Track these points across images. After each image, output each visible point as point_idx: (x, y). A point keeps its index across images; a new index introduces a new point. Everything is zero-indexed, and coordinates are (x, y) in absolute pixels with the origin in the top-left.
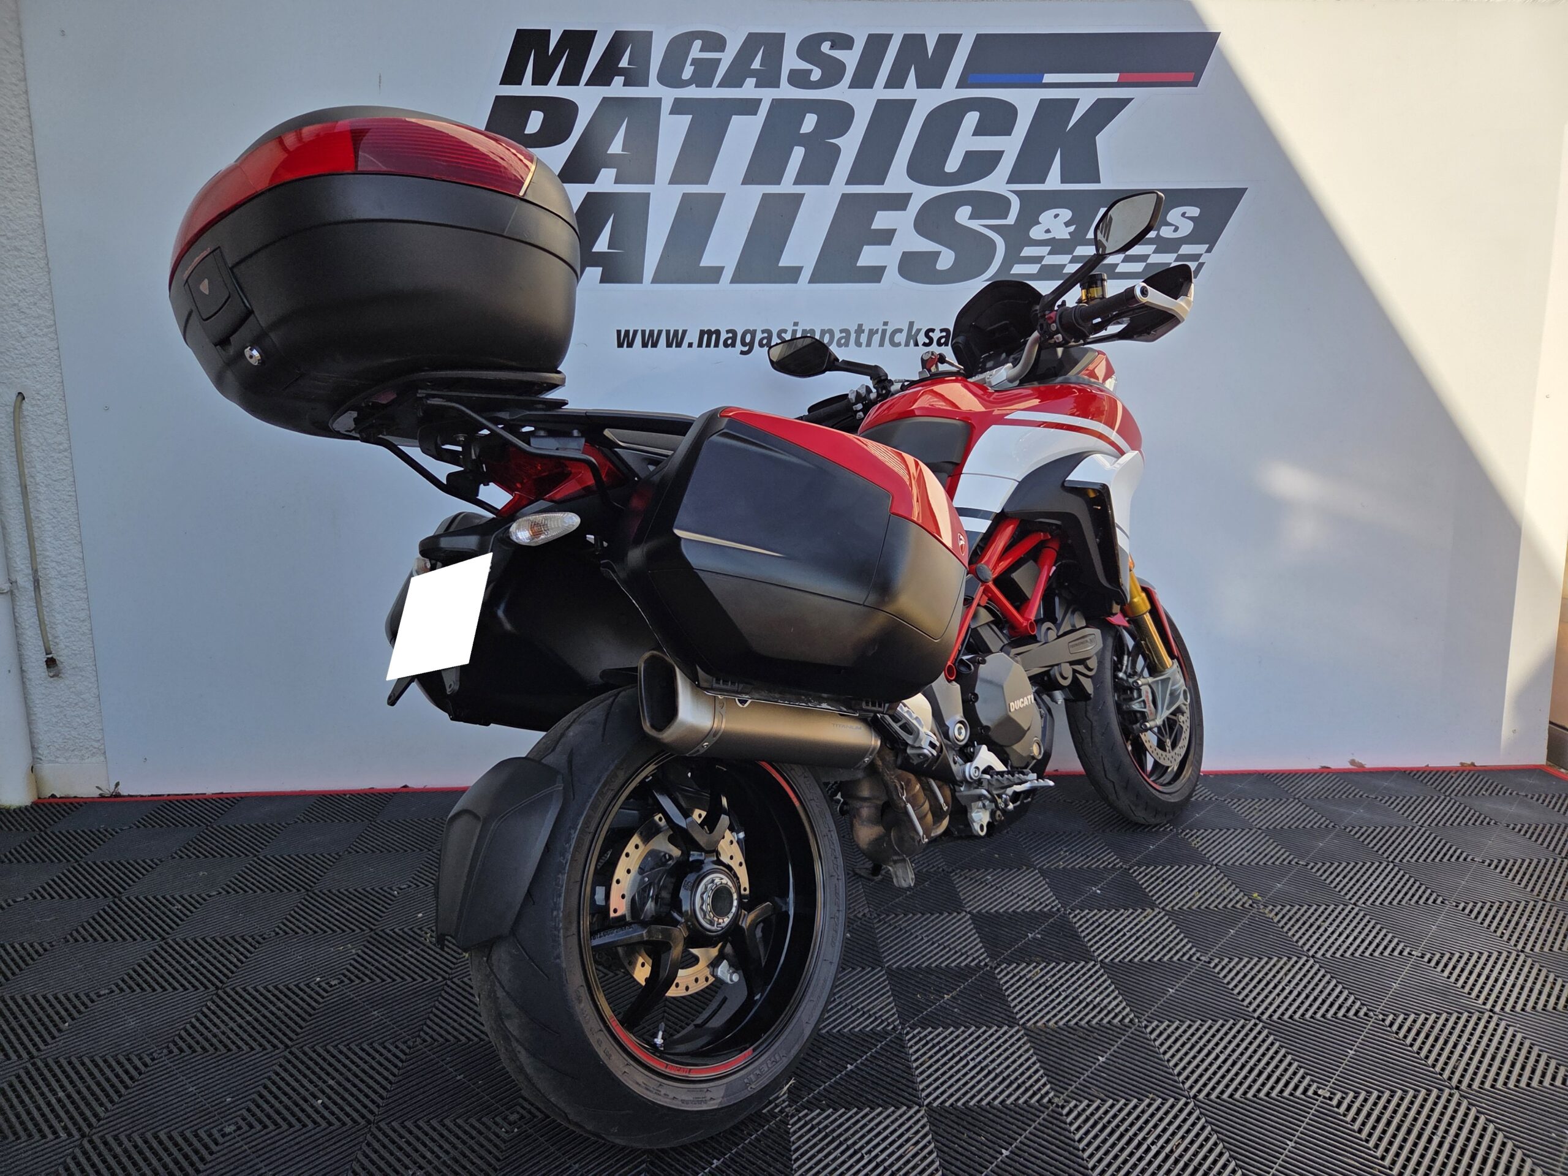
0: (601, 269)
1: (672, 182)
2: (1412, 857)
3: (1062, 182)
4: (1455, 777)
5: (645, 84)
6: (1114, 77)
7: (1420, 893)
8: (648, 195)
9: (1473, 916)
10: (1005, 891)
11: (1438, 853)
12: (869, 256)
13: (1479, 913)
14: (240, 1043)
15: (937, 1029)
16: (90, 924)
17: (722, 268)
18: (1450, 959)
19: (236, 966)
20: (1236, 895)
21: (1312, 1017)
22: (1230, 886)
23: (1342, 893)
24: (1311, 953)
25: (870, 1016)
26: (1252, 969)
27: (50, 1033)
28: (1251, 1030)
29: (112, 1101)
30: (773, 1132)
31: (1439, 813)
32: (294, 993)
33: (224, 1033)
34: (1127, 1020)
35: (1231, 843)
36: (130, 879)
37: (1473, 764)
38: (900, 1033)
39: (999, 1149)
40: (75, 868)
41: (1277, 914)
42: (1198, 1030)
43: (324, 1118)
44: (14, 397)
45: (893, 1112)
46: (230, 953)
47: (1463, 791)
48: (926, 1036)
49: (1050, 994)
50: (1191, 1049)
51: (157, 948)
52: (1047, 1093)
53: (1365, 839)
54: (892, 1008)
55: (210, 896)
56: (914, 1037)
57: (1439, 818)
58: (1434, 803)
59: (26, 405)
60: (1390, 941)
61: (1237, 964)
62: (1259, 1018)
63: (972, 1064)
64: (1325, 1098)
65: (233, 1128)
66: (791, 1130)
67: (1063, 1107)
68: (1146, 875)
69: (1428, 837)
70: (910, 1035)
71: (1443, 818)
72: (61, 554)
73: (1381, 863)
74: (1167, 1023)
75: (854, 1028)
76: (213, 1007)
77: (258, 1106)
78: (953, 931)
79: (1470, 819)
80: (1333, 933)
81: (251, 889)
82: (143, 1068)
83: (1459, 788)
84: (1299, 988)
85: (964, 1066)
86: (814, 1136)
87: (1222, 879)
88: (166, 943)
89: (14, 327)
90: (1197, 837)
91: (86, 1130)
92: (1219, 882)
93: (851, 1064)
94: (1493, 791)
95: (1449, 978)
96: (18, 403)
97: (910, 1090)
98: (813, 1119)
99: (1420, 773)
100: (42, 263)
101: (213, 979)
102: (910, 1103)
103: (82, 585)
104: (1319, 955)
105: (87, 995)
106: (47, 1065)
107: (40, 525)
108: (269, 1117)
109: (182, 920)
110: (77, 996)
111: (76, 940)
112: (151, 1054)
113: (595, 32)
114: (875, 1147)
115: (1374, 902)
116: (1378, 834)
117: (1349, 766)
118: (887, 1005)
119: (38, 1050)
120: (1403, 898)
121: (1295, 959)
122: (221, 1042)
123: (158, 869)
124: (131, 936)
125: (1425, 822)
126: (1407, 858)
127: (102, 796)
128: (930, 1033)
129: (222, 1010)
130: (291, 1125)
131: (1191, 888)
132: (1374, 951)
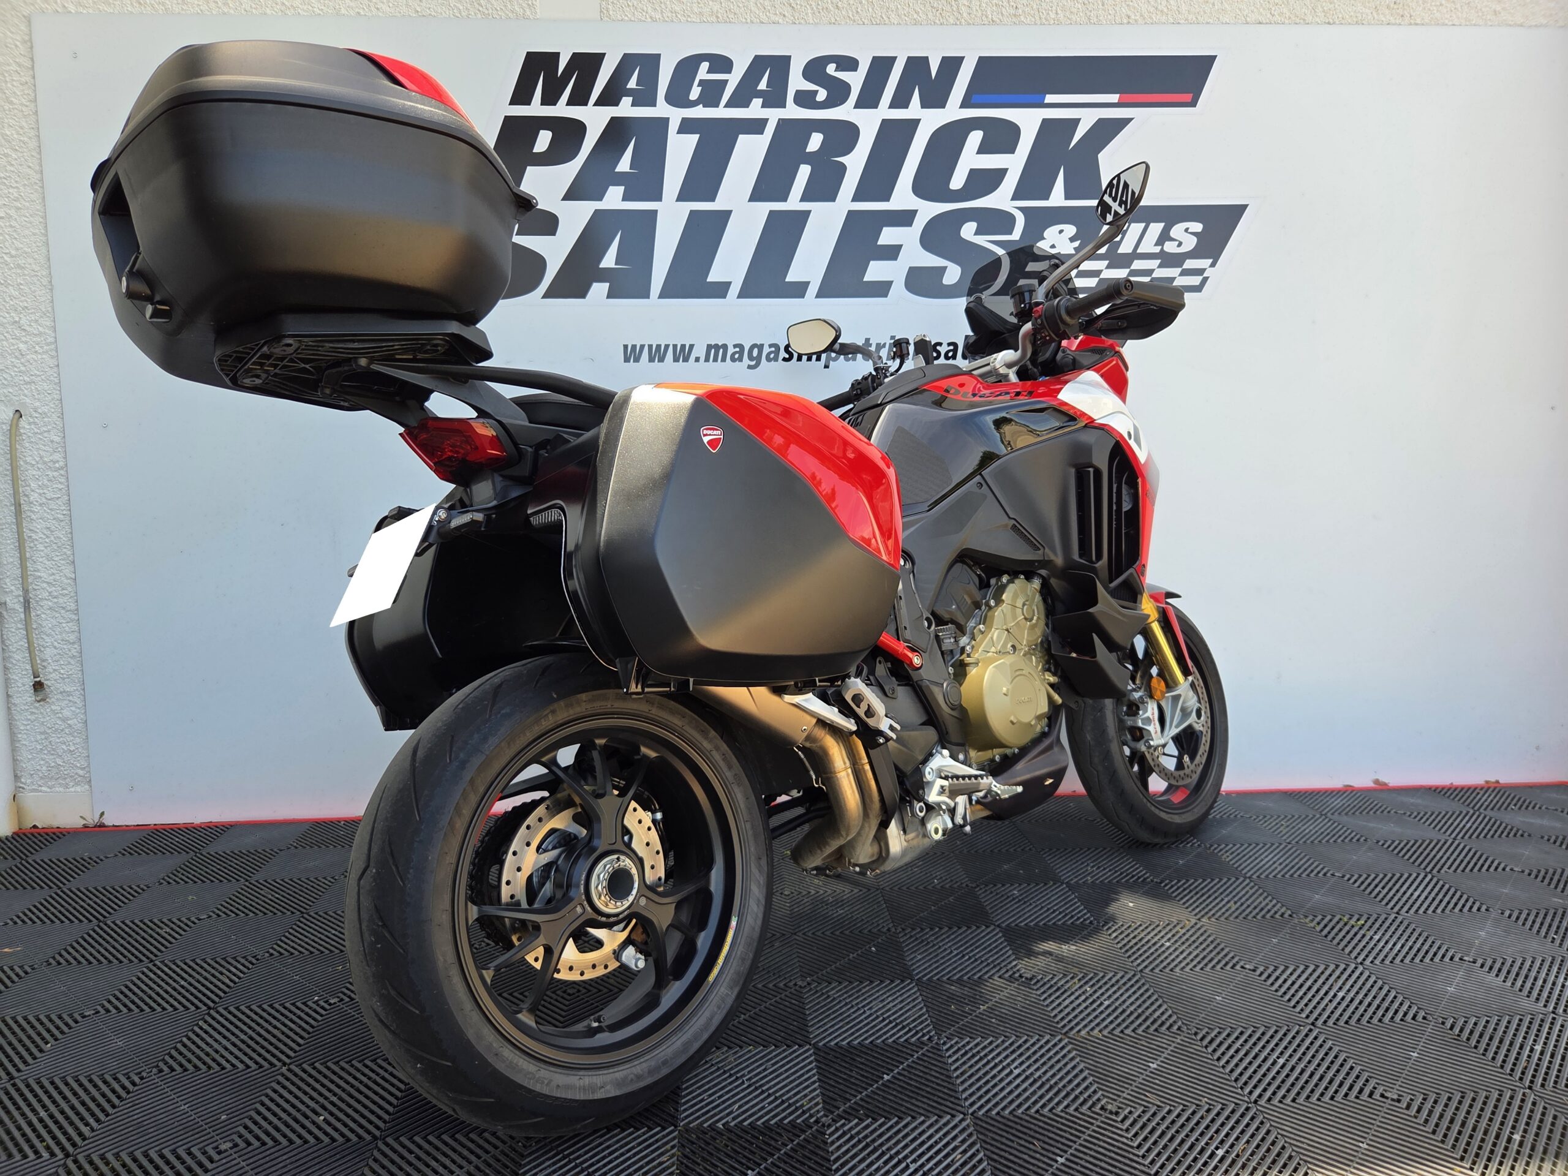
0: (608, 284)
1: (680, 198)
2: (1449, 868)
3: (1066, 198)
4: (1482, 793)
5: (653, 104)
6: (1114, 98)
7: (1462, 901)
8: (656, 211)
9: (1520, 922)
10: (1034, 905)
11: (1476, 864)
12: (876, 271)
13: (1526, 919)
14: (234, 1061)
15: (974, 1039)
16: (73, 948)
17: (730, 283)
18: (1503, 964)
19: (228, 986)
20: (1274, 906)
21: (1368, 1022)
22: (1266, 897)
23: (1384, 902)
24: (1359, 960)
25: (904, 1027)
26: (1299, 976)
27: (31, 1054)
28: (1307, 1035)
29: (98, 1120)
30: (809, 1142)
31: (1471, 827)
32: (291, 1011)
33: (217, 1051)
34: (1176, 1027)
35: (1262, 857)
36: (116, 904)
37: (1497, 782)
38: (937, 1043)
39: (1054, 1157)
40: (58, 895)
41: (1318, 924)
42: (1250, 1036)
43: (326, 1134)
44: (11, 415)
45: (937, 1121)
46: (222, 973)
47: (1491, 806)
48: (964, 1046)
49: (1091, 1004)
50: (1246, 1055)
51: (145, 970)
52: (1099, 1100)
53: (1400, 852)
54: (926, 1019)
55: (199, 920)
56: (952, 1047)
57: (1471, 831)
58: (1464, 818)
59: (23, 423)
60: (1439, 948)
61: (1283, 972)
62: (1313, 1024)
63: (1016, 1072)
64: (1393, 1100)
65: (229, 1145)
66: (829, 1141)
67: (1117, 1114)
68: (1178, 888)
69: (1463, 849)
70: (948, 1045)
71: (1475, 831)
72: (53, 574)
73: (1419, 874)
74: (1218, 1030)
75: (887, 1039)
76: (205, 1027)
77: (256, 1123)
78: (983, 944)
79: (1502, 832)
80: (1379, 941)
81: (243, 912)
82: (130, 1087)
83: (1486, 803)
84: (1352, 994)
85: (1007, 1075)
86: (854, 1146)
87: (1257, 891)
88: (155, 965)
89: (13, 345)
90: (1227, 852)
91: (70, 1149)
92: (1254, 894)
93: (888, 1075)
94: (1521, 806)
95: (1504, 981)
96: (15, 421)
97: (952, 1099)
98: (851, 1129)
99: (1445, 790)
100: (45, 281)
101: (204, 999)
102: (953, 1112)
103: (73, 606)
104: (1368, 962)
105: (71, 1016)
106: (28, 1086)
107: (32, 545)
108: (268, 1134)
109: (171, 943)
110: (60, 1017)
111: (59, 963)
112: (140, 1073)
113: (604, 54)
114: (920, 1156)
115: (1417, 911)
116: (1412, 847)
117: (1371, 785)
118: (920, 1017)
119: (19, 1070)
120: (1446, 907)
121: (1342, 966)
122: (214, 1060)
123: (145, 895)
124: (117, 959)
125: (1457, 835)
126: (1445, 868)
127: (85, 826)
128: (968, 1043)
129: (215, 1029)
130: (291, 1142)
131: (1226, 900)
132: (1424, 957)
